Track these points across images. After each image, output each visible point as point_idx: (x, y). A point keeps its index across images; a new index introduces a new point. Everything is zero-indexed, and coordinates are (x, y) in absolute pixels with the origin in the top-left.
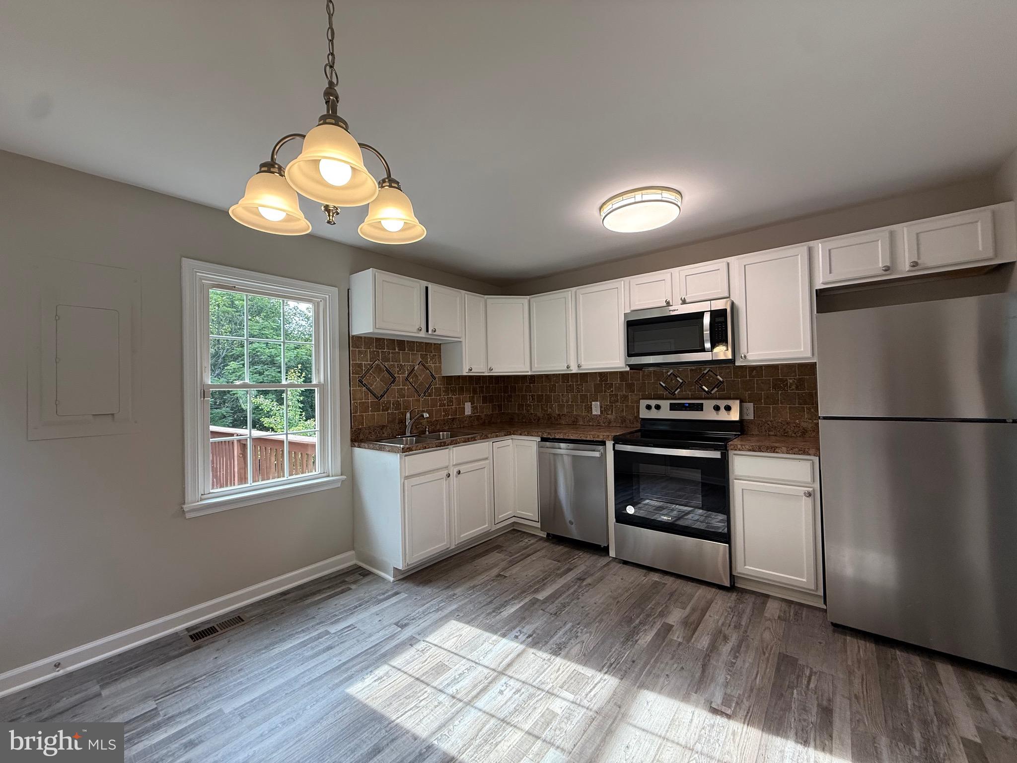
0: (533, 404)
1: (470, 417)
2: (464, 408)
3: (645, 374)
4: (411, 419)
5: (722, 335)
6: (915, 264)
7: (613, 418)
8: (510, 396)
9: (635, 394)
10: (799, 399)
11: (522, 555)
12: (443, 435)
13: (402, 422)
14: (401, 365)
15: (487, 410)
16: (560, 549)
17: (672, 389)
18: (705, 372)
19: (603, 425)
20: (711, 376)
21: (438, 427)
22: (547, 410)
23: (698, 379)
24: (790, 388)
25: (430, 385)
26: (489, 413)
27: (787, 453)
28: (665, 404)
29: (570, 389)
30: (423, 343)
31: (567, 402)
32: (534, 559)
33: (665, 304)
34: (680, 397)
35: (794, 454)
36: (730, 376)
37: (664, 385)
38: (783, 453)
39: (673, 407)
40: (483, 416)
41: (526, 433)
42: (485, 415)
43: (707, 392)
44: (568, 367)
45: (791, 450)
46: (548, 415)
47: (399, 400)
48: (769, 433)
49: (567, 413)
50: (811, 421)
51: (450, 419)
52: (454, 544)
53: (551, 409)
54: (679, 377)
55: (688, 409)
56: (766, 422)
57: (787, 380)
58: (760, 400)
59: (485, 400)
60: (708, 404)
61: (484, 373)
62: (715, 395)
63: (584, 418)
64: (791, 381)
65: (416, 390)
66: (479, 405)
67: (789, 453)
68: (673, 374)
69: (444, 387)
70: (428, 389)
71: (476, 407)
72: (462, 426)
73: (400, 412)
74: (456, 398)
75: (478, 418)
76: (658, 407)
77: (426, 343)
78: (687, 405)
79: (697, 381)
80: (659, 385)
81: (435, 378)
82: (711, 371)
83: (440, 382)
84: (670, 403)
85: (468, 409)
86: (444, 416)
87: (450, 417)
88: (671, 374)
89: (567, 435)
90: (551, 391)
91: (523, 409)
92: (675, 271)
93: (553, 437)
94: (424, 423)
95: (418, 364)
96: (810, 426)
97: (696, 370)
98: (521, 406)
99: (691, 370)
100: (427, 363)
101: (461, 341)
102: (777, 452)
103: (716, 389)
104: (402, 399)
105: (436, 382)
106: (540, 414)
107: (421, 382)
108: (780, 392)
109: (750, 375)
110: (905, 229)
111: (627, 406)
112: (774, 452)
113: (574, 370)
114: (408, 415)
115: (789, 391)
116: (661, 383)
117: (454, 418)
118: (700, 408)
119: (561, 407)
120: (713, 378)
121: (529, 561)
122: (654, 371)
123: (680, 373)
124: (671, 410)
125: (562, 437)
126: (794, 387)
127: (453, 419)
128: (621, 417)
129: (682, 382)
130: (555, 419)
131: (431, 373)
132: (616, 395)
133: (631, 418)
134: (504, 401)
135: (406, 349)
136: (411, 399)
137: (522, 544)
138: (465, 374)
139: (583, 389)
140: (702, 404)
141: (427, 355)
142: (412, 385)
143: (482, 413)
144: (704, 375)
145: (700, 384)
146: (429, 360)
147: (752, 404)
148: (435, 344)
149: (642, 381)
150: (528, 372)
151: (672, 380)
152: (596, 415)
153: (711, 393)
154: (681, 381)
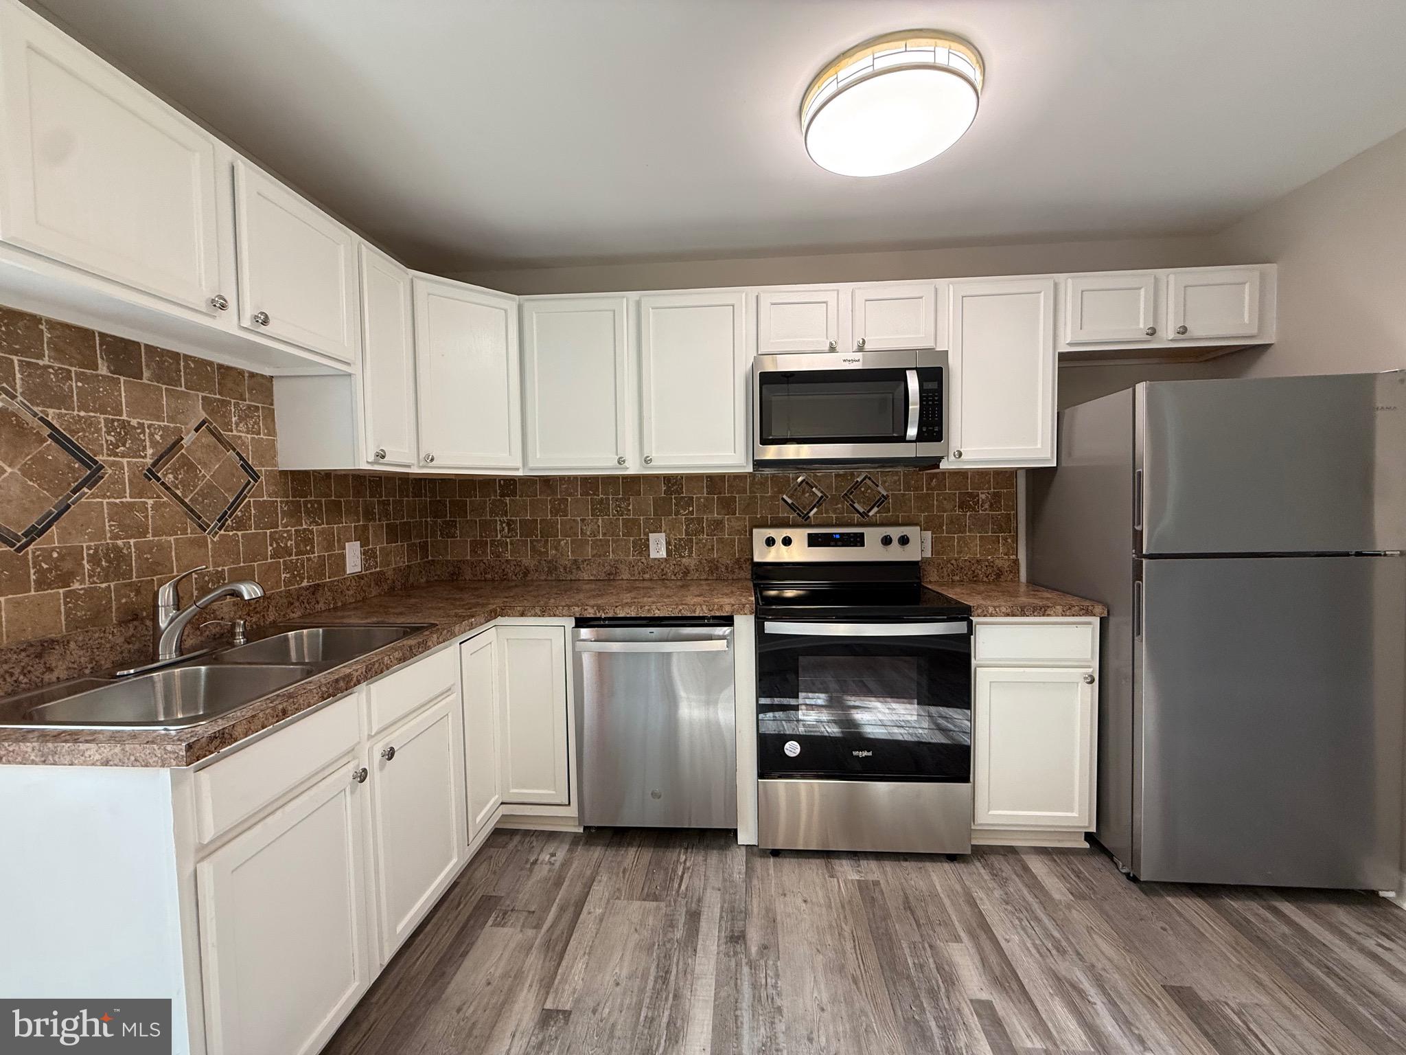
0: (511, 541)
1: (359, 577)
2: (343, 557)
3: (756, 480)
4: (178, 606)
5: (933, 414)
6: (1183, 330)
7: (693, 562)
8: (453, 524)
9: (737, 518)
10: (993, 524)
11: (562, 909)
12: (299, 639)
13: (136, 617)
14: (124, 425)
15: (397, 558)
16: (633, 857)
17: (804, 508)
18: (859, 480)
19: (673, 577)
20: (870, 487)
21: (271, 616)
22: (547, 552)
23: (848, 491)
24: (982, 507)
25: (240, 497)
26: (401, 564)
27: (1062, 615)
28: (799, 536)
29: (600, 508)
30: (211, 363)
31: (594, 534)
32: (599, 911)
33: (827, 348)
34: (818, 522)
35: (1073, 616)
36: (898, 487)
37: (790, 501)
38: (1056, 616)
39: (814, 541)
40: (390, 574)
41: (538, 610)
42: (394, 569)
43: (863, 515)
44: (621, 461)
45: (1068, 611)
46: (550, 562)
47: (120, 542)
48: (954, 578)
49: (593, 556)
50: (1007, 557)
51: (307, 589)
52: (378, 964)
53: (557, 550)
54: (816, 487)
55: (840, 543)
56: (949, 561)
57: (978, 495)
58: (941, 526)
59: (393, 533)
60: (873, 535)
61: (409, 466)
62: (874, 518)
63: (631, 566)
64: (983, 496)
65: (192, 511)
66: (379, 545)
67: (1066, 615)
68: (807, 483)
69: (287, 503)
70: (234, 506)
71: (373, 551)
72: (340, 604)
73: (126, 585)
74: (321, 533)
75: (379, 578)
76: (787, 541)
77: (220, 366)
78: (838, 536)
79: (846, 494)
80: (781, 501)
81: (256, 477)
82: (870, 479)
83: (271, 488)
84: (809, 534)
85: (353, 558)
86: (288, 582)
87: (305, 583)
88: (802, 482)
89: (647, 608)
90: (555, 512)
91: (485, 552)
92: (846, 288)
93: (610, 615)
94: (225, 609)
95: (197, 430)
96: (1007, 564)
97: (845, 475)
98: (478, 545)
99: (837, 476)
100: (227, 426)
101: (350, 375)
102: (1048, 615)
103: (876, 509)
104: (132, 541)
105: (260, 486)
106: (528, 561)
107: (210, 486)
108: (968, 514)
109: (929, 484)
110: (1172, 277)
111: (720, 541)
112: (1043, 615)
113: (633, 468)
114: (166, 595)
115: (981, 512)
116: (785, 497)
117: (318, 585)
118: (858, 540)
119: (579, 545)
120: (872, 490)
121: (592, 926)
122: (773, 476)
123: (819, 481)
124: (810, 545)
125: (633, 614)
126: (987, 506)
127: (315, 589)
128: (709, 562)
129: (822, 497)
130: (565, 569)
131: (242, 458)
132: (700, 521)
133: (729, 562)
134: (434, 535)
135: (146, 374)
136: (172, 538)
137: (542, 872)
138: (364, 466)
139: (630, 508)
140: (862, 534)
141: (225, 403)
142: (176, 496)
143: (388, 565)
144: (857, 485)
145: (852, 501)
146: (234, 419)
147: (930, 532)
148: (252, 375)
149: (750, 493)
150: (517, 469)
151: (804, 493)
152: (658, 560)
153: (868, 516)
154: (820, 495)
